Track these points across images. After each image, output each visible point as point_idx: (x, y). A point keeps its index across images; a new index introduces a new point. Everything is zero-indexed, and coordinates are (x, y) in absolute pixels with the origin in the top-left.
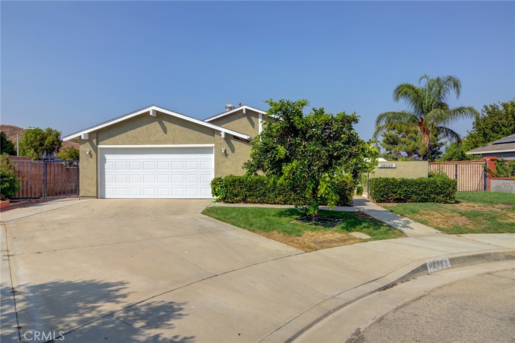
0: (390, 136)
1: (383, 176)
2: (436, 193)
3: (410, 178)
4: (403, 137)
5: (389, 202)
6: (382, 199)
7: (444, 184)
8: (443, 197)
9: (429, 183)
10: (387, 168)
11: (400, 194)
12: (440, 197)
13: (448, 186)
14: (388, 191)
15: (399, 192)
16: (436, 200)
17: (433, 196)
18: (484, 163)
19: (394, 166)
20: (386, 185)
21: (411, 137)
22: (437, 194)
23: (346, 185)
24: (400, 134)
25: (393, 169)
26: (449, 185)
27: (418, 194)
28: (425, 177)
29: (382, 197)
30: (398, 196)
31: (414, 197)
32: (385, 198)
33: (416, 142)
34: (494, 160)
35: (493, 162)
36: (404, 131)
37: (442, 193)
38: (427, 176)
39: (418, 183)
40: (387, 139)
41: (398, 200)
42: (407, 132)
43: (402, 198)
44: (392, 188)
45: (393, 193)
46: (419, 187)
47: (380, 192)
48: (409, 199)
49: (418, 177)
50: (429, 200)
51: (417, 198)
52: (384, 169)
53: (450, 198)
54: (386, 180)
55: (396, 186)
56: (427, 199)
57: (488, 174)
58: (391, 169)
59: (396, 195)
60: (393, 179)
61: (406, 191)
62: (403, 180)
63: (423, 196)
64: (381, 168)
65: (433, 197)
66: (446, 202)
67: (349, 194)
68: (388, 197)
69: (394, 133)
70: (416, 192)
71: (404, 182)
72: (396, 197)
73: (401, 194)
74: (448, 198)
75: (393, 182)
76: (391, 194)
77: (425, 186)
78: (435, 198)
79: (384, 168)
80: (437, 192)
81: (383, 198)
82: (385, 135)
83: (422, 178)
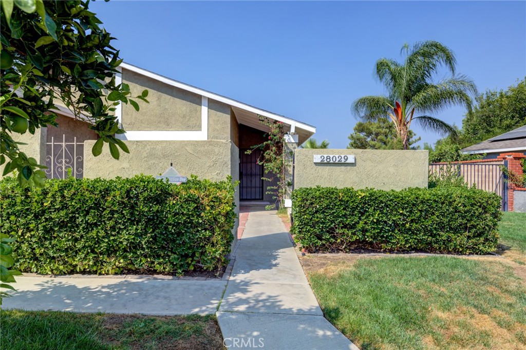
0: (357, 139)
1: (325, 184)
2: (451, 229)
3: (387, 189)
4: (373, 140)
5: (338, 250)
6: (320, 243)
7: (472, 205)
8: (469, 237)
9: (435, 201)
10: (335, 164)
11: (364, 231)
12: (460, 239)
13: (480, 210)
14: (332, 222)
15: (360, 226)
16: (451, 246)
17: (444, 235)
18: (503, 163)
19: (351, 160)
20: (327, 207)
21: (381, 140)
22: (456, 231)
23: (199, 208)
24: (368, 136)
25: (349, 168)
26: (484, 208)
27: (410, 229)
28: (422, 187)
29: (319, 237)
30: (359, 236)
31: (399, 238)
32: (327, 240)
33: (386, 145)
34: (519, 158)
35: (518, 162)
36: (374, 133)
37: (466, 228)
38: (427, 185)
39: (408, 203)
40: (355, 143)
41: (361, 246)
42: (377, 135)
43: (369, 240)
44: (345, 216)
45: (345, 226)
46: (411, 212)
47: (314, 227)
48: (387, 242)
49: (406, 186)
50: (436, 246)
51: (407, 241)
52: (327, 168)
53: (487, 240)
54: (330, 193)
55: (353, 209)
56: (430, 243)
57: (509, 182)
58: (343, 168)
59: (354, 234)
60: (348, 191)
61: (378, 222)
62: (371, 195)
63: (421, 236)
64: (322, 164)
65: (444, 238)
66: (475, 251)
67: (208, 239)
68: (334, 237)
69: (362, 135)
70: (404, 225)
71: (374, 200)
72: (355, 238)
73: (367, 231)
74: (482, 239)
75: (346, 199)
76: (341, 231)
77: (427, 211)
78: (449, 240)
79: (328, 164)
80: (454, 224)
81: (321, 240)
82: (353, 137)
83: (417, 188)
